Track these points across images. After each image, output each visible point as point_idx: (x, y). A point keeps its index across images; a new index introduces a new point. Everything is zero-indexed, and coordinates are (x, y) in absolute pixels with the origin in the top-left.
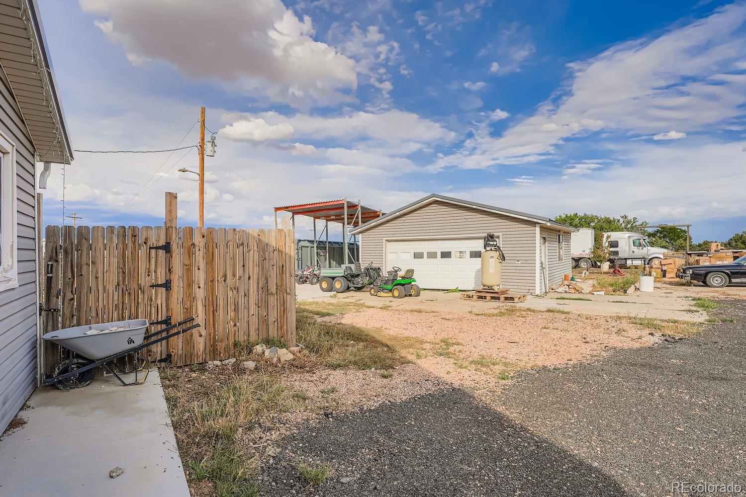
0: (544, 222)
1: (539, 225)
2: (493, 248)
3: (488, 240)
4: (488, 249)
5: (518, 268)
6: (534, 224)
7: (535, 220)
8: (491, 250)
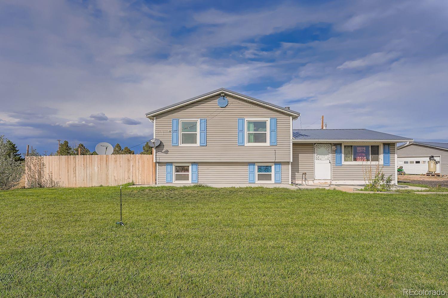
8: (432, 161)
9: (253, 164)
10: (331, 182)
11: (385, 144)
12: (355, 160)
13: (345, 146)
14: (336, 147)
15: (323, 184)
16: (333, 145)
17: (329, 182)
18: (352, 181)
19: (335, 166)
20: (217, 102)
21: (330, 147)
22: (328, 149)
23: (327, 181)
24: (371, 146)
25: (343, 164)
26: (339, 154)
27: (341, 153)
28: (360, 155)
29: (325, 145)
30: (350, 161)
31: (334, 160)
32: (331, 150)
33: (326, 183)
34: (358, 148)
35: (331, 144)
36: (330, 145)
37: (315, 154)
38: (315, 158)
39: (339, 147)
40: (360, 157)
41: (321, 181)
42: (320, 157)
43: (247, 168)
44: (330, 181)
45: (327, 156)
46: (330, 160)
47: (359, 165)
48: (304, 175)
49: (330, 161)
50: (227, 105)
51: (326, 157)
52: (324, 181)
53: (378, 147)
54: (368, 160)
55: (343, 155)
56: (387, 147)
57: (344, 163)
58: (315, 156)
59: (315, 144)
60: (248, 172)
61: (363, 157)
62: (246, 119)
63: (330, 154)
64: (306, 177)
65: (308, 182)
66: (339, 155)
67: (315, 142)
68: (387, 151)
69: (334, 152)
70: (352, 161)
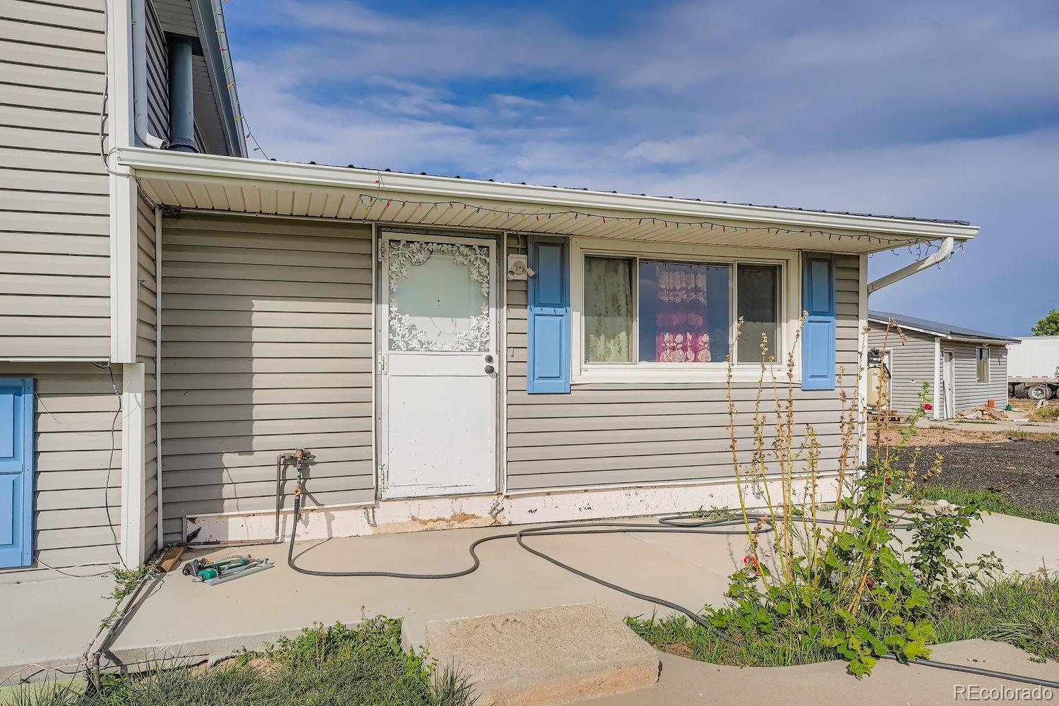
0: (944, 335)
1: (939, 339)
2: (877, 365)
3: (872, 356)
4: (871, 365)
5: (912, 388)
6: (932, 338)
7: (933, 333)
8: (875, 367)
10: (495, 511)
11: (809, 259)
12: (650, 352)
13: (589, 259)
14: (534, 264)
15: (443, 525)
16: (514, 243)
17: (481, 508)
19: (523, 397)
21: (492, 260)
22: (475, 276)
23: (468, 506)
24: (739, 265)
25: (574, 378)
26: (550, 306)
27: (564, 301)
28: (676, 320)
29: (458, 241)
30: (618, 360)
31: (520, 354)
32: (499, 280)
33: (464, 517)
34: (668, 280)
35: (497, 236)
36: (492, 244)
37: (385, 308)
38: (385, 336)
39: (548, 255)
40: (679, 338)
41: (427, 510)
42: (427, 326)
44: (490, 501)
45: (474, 320)
46: (493, 353)
47: (670, 388)
48: (292, 471)
49: (490, 359)
51: (467, 327)
52: (445, 509)
53: (773, 272)
54: (719, 352)
55: (577, 319)
56: (820, 269)
57: (585, 373)
58: (385, 318)
59: (381, 227)
61: (696, 336)
63: (493, 311)
64: (310, 486)
65: (330, 519)
66: (547, 322)
69: (520, 298)
70: (629, 359)
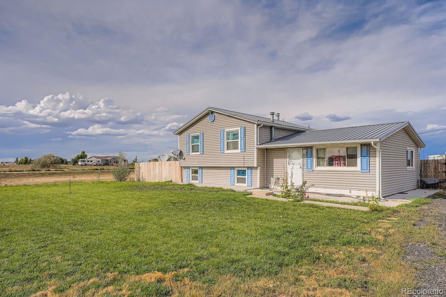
9: (233, 168)
11: (362, 145)
13: (316, 149)
14: (307, 151)
16: (304, 148)
18: (324, 189)
19: (306, 172)
20: (208, 118)
21: (301, 151)
22: (299, 154)
24: (346, 148)
25: (314, 169)
26: (309, 158)
27: (312, 156)
29: (297, 149)
30: (322, 166)
31: (305, 165)
32: (302, 154)
35: (302, 147)
36: (301, 149)
37: (288, 159)
38: (288, 163)
39: (309, 150)
43: (229, 171)
47: (330, 171)
48: (277, 180)
49: (301, 166)
50: (214, 120)
51: (298, 161)
53: (355, 148)
54: (344, 165)
55: (315, 160)
56: (365, 148)
57: (316, 168)
58: (288, 160)
60: (230, 176)
62: (225, 130)
63: (301, 159)
66: (309, 160)
67: (287, 147)
68: (365, 153)
69: (305, 157)
70: (325, 166)
